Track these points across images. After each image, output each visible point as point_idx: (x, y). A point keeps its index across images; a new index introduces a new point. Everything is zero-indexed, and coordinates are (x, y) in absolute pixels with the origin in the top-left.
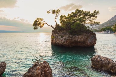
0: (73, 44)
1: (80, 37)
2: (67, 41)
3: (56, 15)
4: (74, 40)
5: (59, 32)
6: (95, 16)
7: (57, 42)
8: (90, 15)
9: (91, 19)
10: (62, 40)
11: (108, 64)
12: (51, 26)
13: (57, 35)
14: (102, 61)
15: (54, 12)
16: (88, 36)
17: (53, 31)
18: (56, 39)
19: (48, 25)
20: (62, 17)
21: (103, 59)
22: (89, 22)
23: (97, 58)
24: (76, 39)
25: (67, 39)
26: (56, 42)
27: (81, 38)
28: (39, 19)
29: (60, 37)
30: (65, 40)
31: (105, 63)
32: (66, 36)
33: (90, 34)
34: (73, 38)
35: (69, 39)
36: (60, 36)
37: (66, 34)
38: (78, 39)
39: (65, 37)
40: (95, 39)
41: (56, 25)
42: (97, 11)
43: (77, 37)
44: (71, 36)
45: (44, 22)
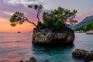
0: (55, 42)
1: (61, 34)
2: (50, 39)
3: (38, 11)
4: (56, 37)
5: (41, 30)
6: (74, 15)
7: (39, 41)
8: (70, 14)
9: (71, 18)
10: (45, 38)
11: (85, 55)
12: (33, 23)
13: (39, 33)
14: (80, 53)
15: (36, 7)
16: (68, 34)
17: (34, 29)
18: (38, 38)
19: (29, 22)
20: (44, 14)
21: (81, 52)
22: (69, 20)
23: (77, 51)
24: (58, 37)
25: (49, 37)
26: (38, 41)
27: (63, 36)
28: (19, 13)
29: (42, 35)
30: (47, 38)
31: (83, 54)
32: (49, 34)
33: (70, 32)
34: (55, 36)
35: (52, 37)
37: (49, 32)
38: (60, 36)
39: (47, 35)
40: (74, 36)
41: (38, 22)
42: (75, 10)
43: (59, 34)
44: (53, 34)
45: (25, 18)
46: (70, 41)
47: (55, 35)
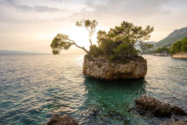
1: (125, 66)
2: (107, 73)
4: (117, 70)
5: (95, 59)
6: (148, 35)
7: (92, 75)
9: (142, 39)
10: (100, 71)
12: (83, 48)
13: (92, 62)
16: (136, 65)
17: (85, 56)
19: (77, 46)
20: (100, 33)
24: (120, 69)
25: (106, 70)
26: (90, 75)
27: (127, 68)
29: (96, 67)
30: (103, 71)
32: (106, 66)
33: (140, 62)
35: (110, 70)
36: (96, 65)
37: (106, 62)
39: (103, 67)
41: (91, 47)
42: (151, 27)
43: (122, 66)
44: (113, 65)
46: (139, 75)
47: (115, 66)
